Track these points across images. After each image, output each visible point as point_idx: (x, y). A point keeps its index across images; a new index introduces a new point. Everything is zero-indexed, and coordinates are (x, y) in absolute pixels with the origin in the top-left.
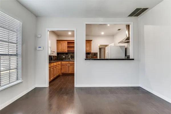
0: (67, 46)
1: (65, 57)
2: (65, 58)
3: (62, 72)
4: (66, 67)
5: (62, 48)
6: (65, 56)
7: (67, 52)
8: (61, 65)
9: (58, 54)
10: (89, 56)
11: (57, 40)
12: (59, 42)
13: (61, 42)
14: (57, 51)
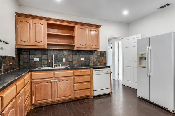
0: (46, 33)
1: (41, 60)
2: (40, 63)
3: (34, 102)
4: (45, 86)
5: (34, 37)
6: (40, 58)
7: (46, 47)
8: (31, 83)
9: (19, 51)
10: (92, 57)
11: (17, 14)
12: (22, 19)
13: (30, 20)
14: (17, 45)
